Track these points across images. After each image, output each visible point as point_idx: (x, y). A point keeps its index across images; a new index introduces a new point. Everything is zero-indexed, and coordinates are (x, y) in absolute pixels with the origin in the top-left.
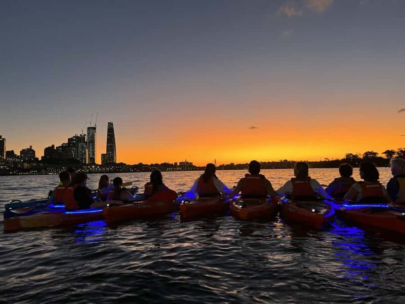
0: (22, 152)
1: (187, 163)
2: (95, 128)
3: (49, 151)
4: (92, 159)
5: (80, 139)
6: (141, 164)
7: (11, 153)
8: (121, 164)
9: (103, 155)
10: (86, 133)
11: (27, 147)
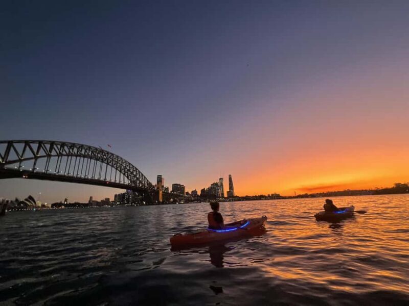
0: (192, 192)
1: (276, 194)
2: (222, 179)
3: (203, 191)
4: (223, 194)
5: (216, 184)
6: (247, 196)
7: (187, 193)
8: (236, 196)
9: (228, 192)
10: (219, 181)
11: (194, 190)
